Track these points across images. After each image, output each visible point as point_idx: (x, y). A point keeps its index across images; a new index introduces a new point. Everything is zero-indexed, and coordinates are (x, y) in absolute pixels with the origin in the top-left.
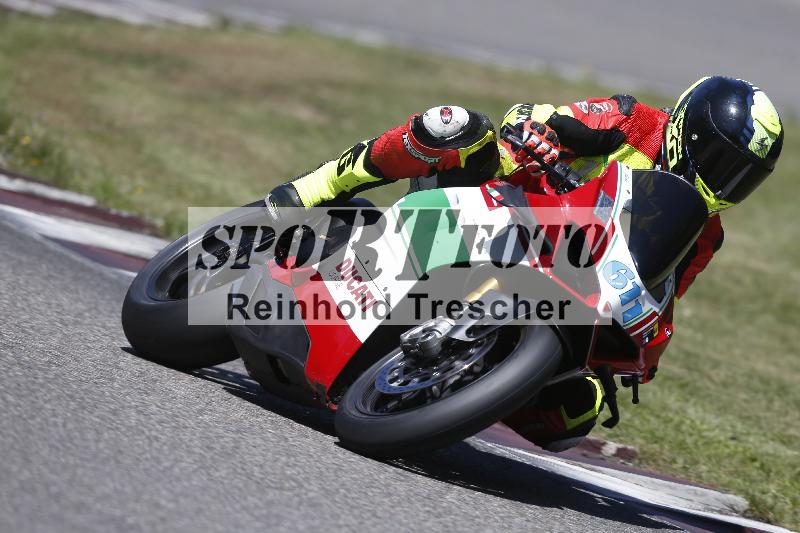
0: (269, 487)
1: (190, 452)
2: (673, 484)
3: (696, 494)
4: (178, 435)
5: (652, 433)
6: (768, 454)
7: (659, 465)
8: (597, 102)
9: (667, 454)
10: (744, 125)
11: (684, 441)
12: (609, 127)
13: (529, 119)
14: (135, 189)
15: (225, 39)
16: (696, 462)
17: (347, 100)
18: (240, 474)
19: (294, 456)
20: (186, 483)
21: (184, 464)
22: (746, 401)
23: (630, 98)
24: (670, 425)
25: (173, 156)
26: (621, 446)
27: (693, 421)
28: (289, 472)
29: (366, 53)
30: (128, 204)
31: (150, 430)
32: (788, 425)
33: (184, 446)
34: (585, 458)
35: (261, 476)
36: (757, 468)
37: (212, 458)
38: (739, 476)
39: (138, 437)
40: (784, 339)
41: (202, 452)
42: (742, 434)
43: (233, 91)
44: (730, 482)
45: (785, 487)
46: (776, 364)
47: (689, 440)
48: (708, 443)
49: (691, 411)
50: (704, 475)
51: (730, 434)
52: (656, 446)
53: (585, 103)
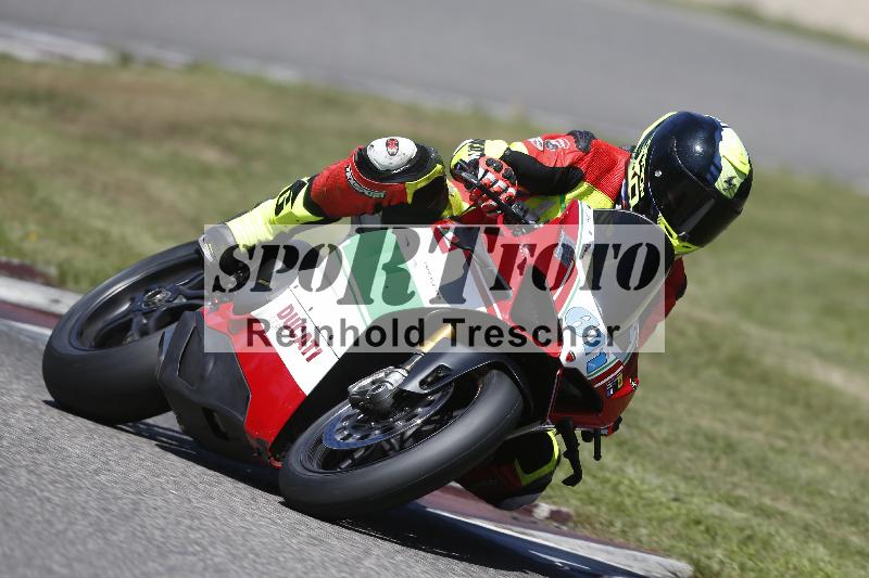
0: (172, 551)
1: (85, 515)
2: (611, 549)
3: (635, 559)
4: (72, 496)
5: (588, 494)
6: (714, 516)
7: (595, 529)
8: (553, 138)
9: (604, 516)
10: (711, 162)
11: (622, 502)
12: (566, 164)
13: (483, 155)
14: (26, 235)
15: (126, 77)
16: (635, 526)
17: (258, 140)
18: (140, 538)
19: (198, 519)
20: (80, 548)
21: (79, 527)
22: (690, 460)
23: (587, 133)
24: (608, 486)
25: (68, 199)
26: (554, 508)
27: (631, 481)
28: (192, 536)
29: (279, 91)
30: (20, 252)
31: (41, 491)
32: (735, 486)
33: (79, 508)
34: (514, 521)
35: (162, 540)
36: (702, 532)
37: (110, 521)
38: (682, 539)
39: (29, 499)
40: (731, 394)
41: (99, 514)
42: (686, 495)
43: (133, 131)
44: (673, 547)
45: (733, 552)
46: (723, 421)
47: (628, 502)
48: (649, 504)
49: (630, 471)
50: (644, 539)
51: (672, 495)
52: (592, 509)
53: (539, 139)
